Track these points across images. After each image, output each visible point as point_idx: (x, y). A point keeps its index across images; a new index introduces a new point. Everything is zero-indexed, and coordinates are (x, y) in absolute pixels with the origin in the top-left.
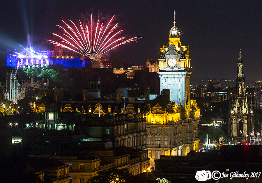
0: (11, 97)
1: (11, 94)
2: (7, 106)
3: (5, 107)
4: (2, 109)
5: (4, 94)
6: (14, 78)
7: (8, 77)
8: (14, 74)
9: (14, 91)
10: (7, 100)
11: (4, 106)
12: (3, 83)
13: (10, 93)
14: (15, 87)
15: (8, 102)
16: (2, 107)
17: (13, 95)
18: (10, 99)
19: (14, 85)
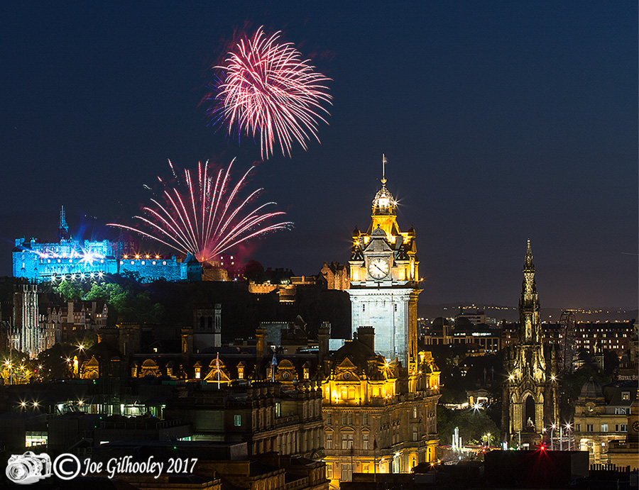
0: (23, 345)
1: (23, 338)
2: (16, 365)
3: (10, 367)
4: (4, 371)
5: (9, 337)
6: (30, 303)
7: (17, 300)
8: (31, 293)
9: (32, 330)
10: (14, 351)
11: (8, 364)
12: (7, 314)
13: (21, 334)
14: (32, 324)
15: (19, 356)
16: (4, 366)
17: (28, 340)
18: (21, 348)
19: (30, 318)
